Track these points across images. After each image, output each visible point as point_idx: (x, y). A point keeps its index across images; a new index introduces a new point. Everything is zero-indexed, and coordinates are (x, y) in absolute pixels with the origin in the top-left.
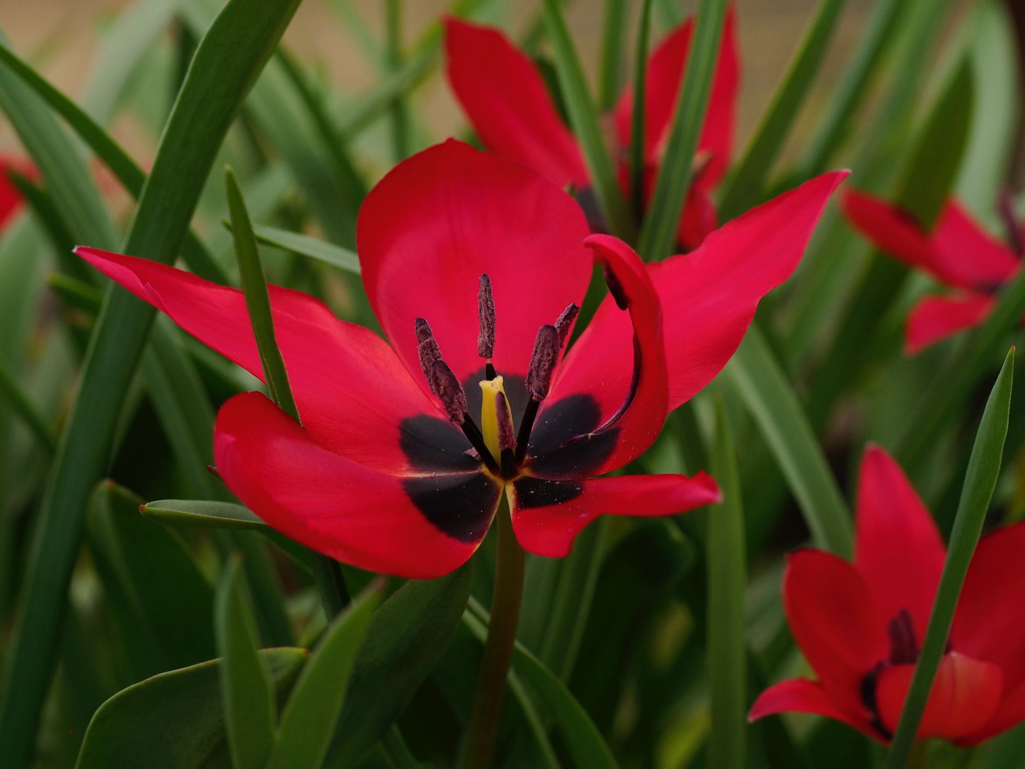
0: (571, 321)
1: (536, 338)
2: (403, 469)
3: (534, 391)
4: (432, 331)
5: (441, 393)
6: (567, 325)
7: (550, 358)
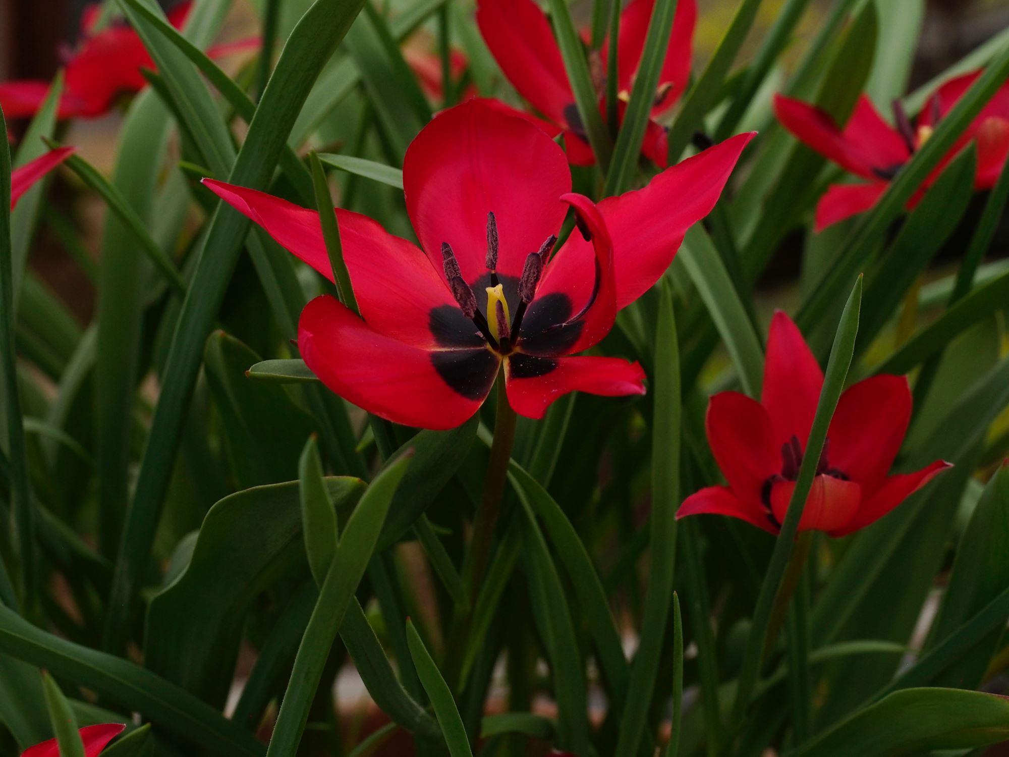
0: (551, 248)
1: (526, 261)
2: (431, 345)
3: (524, 297)
4: (453, 252)
5: (458, 299)
6: (549, 250)
7: (535, 275)
